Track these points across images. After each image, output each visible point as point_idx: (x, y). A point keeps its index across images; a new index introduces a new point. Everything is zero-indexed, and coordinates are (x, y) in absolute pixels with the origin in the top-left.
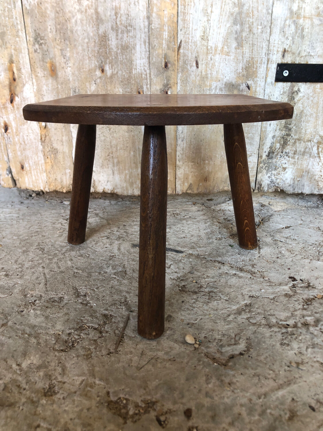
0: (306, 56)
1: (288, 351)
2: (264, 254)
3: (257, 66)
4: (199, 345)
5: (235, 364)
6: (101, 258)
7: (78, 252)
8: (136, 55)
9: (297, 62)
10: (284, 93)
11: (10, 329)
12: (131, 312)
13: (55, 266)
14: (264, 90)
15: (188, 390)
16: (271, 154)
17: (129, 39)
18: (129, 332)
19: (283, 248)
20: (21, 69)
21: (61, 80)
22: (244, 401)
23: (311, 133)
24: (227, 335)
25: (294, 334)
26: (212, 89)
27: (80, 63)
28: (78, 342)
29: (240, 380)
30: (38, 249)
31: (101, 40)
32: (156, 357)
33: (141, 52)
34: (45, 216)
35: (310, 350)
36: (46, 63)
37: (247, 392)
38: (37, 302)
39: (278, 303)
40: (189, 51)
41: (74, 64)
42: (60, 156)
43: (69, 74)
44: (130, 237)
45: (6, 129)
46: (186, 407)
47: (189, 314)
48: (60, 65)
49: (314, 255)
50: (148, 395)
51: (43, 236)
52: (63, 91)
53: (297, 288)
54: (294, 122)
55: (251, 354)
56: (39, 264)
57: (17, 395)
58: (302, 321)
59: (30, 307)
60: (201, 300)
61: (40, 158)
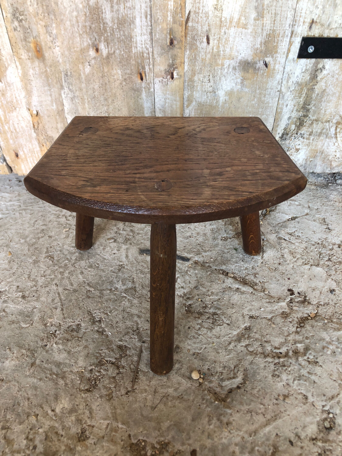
0: (336, 28)
1: (278, 384)
2: (266, 259)
3: (278, 40)
4: (203, 378)
5: (232, 401)
6: (111, 269)
7: (87, 261)
8: (135, 30)
9: (325, 35)
10: (306, 70)
11: (39, 369)
12: (143, 342)
13: (68, 282)
14: (284, 68)
15: (194, 431)
16: (284, 136)
17: (127, 11)
18: (142, 366)
19: (286, 250)
21: (49, 62)
22: (238, 440)
23: (331, 113)
24: (228, 368)
25: (284, 366)
26: (224, 69)
27: (69, 41)
28: (100, 379)
29: (236, 417)
30: (47, 257)
31: (93, 13)
32: (167, 395)
33: (141, 27)
35: (296, 382)
36: (30, 42)
37: (241, 431)
38: (58, 332)
39: (274, 326)
40: (199, 24)
41: (63, 43)
43: (58, 55)
44: (137, 237)
46: (192, 449)
47: (195, 343)
48: (46, 45)
49: (315, 258)
50: (162, 436)
51: (50, 237)
52: (53, 74)
53: (294, 304)
54: (313, 102)
55: (246, 388)
56: (52, 280)
57: (57, 443)
58: (293, 349)
59: (52, 340)
60: (206, 325)
61: (34, 146)
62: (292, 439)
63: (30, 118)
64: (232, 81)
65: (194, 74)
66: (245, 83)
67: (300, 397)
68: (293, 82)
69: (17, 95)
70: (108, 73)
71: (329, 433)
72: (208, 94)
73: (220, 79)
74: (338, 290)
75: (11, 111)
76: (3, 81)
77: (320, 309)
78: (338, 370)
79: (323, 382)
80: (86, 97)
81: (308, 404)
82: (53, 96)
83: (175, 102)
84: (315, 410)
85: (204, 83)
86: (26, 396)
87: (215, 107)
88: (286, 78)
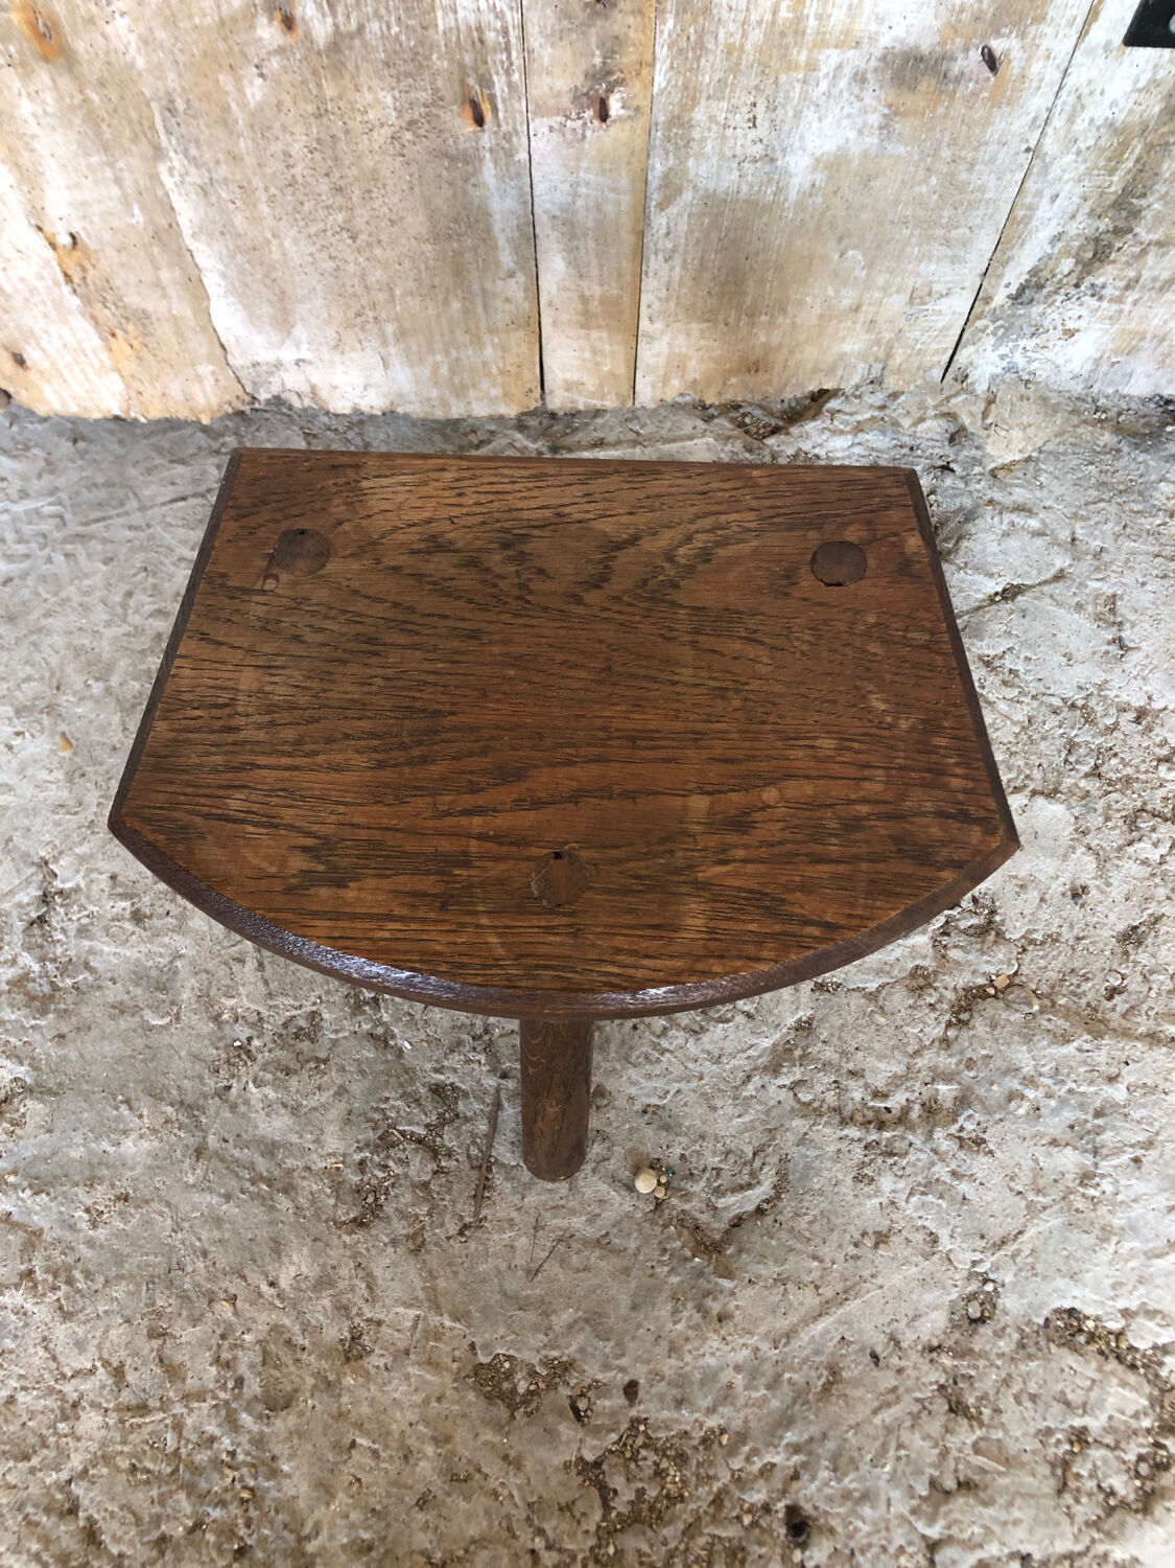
1: (867, 1201)
4: (667, 1186)
5: (740, 1251)
10: (1154, 83)
11: (219, 1165)
12: (504, 1076)
14: (1065, 73)
15: (633, 1338)
16: (1031, 289)
18: (502, 1149)
21: (92, 71)
22: (743, 1356)
24: (736, 1155)
25: (892, 1154)
26: (817, 79)
28: (387, 1189)
29: (744, 1299)
32: (567, 1235)
34: (158, 512)
35: (913, 1199)
37: (751, 1333)
38: (256, 1043)
39: (882, 1020)
41: (141, 4)
42: (162, 328)
43: (127, 45)
46: (627, 1379)
47: (649, 1077)
48: (72, 12)
49: (1051, 763)
50: (554, 1348)
52: (115, 110)
53: (955, 938)
54: (1161, 188)
55: (781, 1213)
57: (292, 1368)
58: (925, 1097)
59: (243, 1069)
61: (80, 334)
62: (879, 1349)
63: (48, 256)
64: (846, 122)
65: (690, 101)
66: (898, 126)
67: (920, 1237)
68: (1092, 121)
70: (341, 104)
71: (975, 1332)
72: (746, 165)
73: (798, 115)
74: (1098, 887)
77: (1027, 958)
78: (1036, 1161)
79: (989, 1199)
80: (257, 182)
81: (935, 1259)
82: (127, 177)
83: (612, 196)
84: (950, 1273)
85: (729, 132)
86: (198, 1244)
87: (768, 208)
88: (1068, 108)
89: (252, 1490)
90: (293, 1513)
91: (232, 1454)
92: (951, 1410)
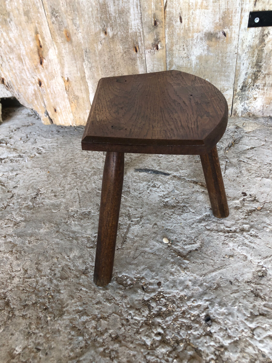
1: (226, 248)
2: (228, 174)
3: (232, 16)
4: (171, 244)
5: (191, 257)
7: (99, 176)
8: (130, 17)
9: (267, 9)
10: (256, 36)
11: (61, 234)
12: (132, 221)
13: (85, 188)
14: (239, 36)
15: (161, 272)
16: (244, 88)
17: (124, 4)
18: (130, 235)
19: (244, 168)
20: (44, 38)
21: (74, 43)
22: (192, 278)
24: (190, 237)
25: (232, 237)
26: (194, 39)
27: (87, 28)
29: (192, 266)
30: (73, 174)
31: (102, 8)
32: (145, 252)
33: (134, 14)
34: (76, 144)
35: (240, 247)
36: (62, 31)
37: (194, 273)
38: (75, 215)
40: (174, 9)
41: (83, 30)
42: (81, 101)
43: (80, 39)
44: (134, 162)
45: (40, 84)
46: (158, 281)
47: (168, 223)
48: (73, 32)
49: (266, 173)
50: (139, 274)
51: (75, 163)
52: (77, 52)
53: (246, 202)
54: (264, 60)
55: (202, 250)
56: (75, 186)
57: (69, 273)
58: (241, 228)
59: (71, 219)
60: (177, 213)
61: (66, 103)
62: (232, 281)
63: (63, 83)
64: (201, 48)
65: (172, 45)
66: (210, 49)
67: (242, 257)
68: (246, 46)
69: (55, 68)
70: (114, 49)
71: (261, 279)
72: (184, 59)
73: (192, 48)
75: (51, 79)
76: (46, 59)
77: (265, 205)
79: (261, 248)
80: (99, 67)
81: (247, 261)
82: (78, 66)
83: (160, 66)
84: (252, 265)
85: (180, 51)
86: (52, 248)
87: (189, 69)
88: (241, 43)
89: (52, 296)
90: (62, 301)
91: (49, 289)
92: (255, 296)
